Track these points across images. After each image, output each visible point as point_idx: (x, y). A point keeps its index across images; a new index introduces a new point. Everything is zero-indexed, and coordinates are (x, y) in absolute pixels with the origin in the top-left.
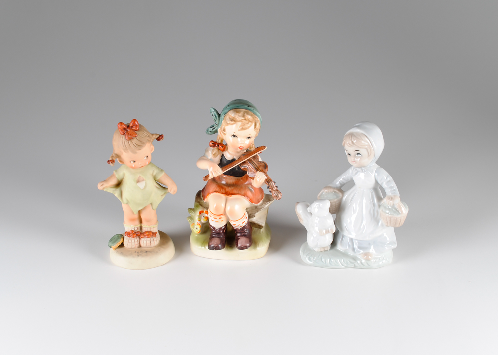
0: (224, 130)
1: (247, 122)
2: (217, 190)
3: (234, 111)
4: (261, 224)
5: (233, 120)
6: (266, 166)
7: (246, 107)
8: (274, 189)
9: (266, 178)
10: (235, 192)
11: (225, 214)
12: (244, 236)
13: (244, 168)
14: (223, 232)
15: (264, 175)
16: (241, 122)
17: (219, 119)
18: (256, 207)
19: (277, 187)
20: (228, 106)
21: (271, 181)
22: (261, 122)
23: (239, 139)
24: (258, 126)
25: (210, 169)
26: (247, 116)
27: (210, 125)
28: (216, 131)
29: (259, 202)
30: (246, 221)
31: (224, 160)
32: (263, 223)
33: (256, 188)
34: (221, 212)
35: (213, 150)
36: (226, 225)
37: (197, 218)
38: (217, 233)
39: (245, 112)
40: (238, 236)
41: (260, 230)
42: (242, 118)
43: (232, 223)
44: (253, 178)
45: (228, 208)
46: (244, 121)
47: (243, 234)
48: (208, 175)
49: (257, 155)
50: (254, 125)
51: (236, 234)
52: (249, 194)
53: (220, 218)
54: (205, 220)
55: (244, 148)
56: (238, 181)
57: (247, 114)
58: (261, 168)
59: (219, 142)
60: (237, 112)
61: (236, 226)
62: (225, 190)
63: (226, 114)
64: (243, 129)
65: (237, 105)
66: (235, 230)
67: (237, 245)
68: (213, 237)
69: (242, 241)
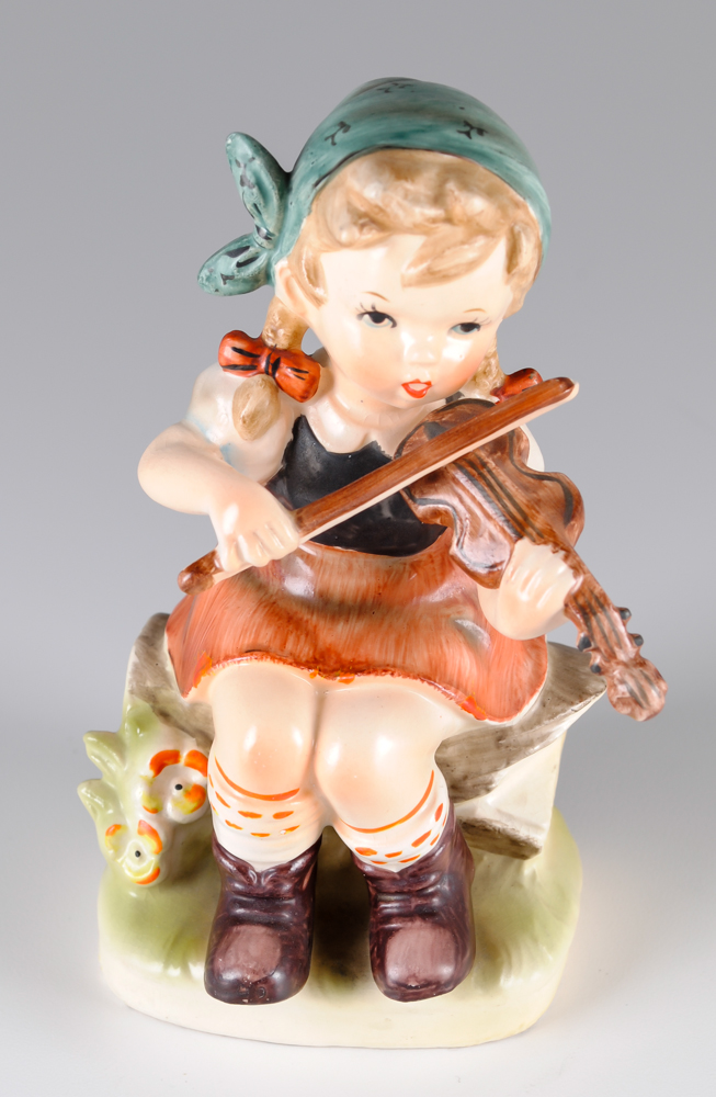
0: (314, 276)
1: (459, 232)
2: (266, 636)
3: (381, 165)
4: (523, 833)
5: (373, 221)
6: (570, 505)
7: (453, 134)
8: (622, 656)
9: (573, 583)
10: (373, 651)
11: (309, 787)
12: (426, 914)
13: (436, 513)
14: (296, 891)
15: (563, 568)
16: (427, 233)
17: (283, 208)
18: (500, 736)
19: (636, 639)
20: (344, 126)
21: (602, 602)
22: (548, 228)
23: (406, 336)
24: (528, 256)
25: (226, 523)
26: (462, 196)
27: (229, 237)
28: (265, 277)
29: (518, 707)
30: (437, 828)
31: (308, 452)
32: (537, 827)
33: (502, 638)
34: (292, 777)
35: (241, 393)
36: (316, 849)
37: (136, 796)
38: (260, 898)
39: (447, 172)
40: (389, 918)
41: (519, 869)
42: (433, 212)
43: (353, 841)
44: (492, 578)
45: (331, 757)
46: (444, 229)
47: (415, 902)
48: (211, 557)
49: (515, 436)
50: (501, 249)
51: (376, 902)
52: (462, 662)
53: (278, 816)
54: (190, 804)
55: (438, 388)
56: (392, 580)
57: (466, 186)
58: (540, 521)
59: (281, 341)
60: (402, 173)
61: (380, 856)
62: (311, 636)
63: (325, 176)
64: (433, 276)
65: (399, 124)
66: (374, 879)
67: (379, 967)
68: (239, 921)
69: (410, 949)
